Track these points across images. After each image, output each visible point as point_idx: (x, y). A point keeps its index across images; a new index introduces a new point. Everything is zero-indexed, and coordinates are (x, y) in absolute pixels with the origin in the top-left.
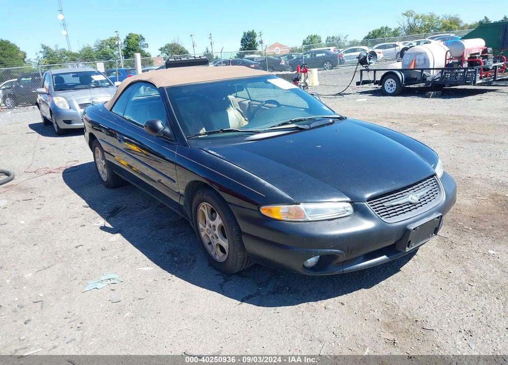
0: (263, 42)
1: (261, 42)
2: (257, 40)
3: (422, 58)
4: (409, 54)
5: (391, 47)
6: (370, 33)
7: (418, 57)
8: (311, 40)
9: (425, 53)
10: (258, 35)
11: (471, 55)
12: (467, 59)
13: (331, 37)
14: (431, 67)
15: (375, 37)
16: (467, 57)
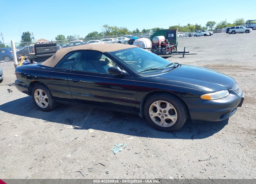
0: (34, 38)
1: (33, 38)
2: (31, 37)
3: (142, 44)
4: (136, 42)
5: (109, 41)
6: (88, 34)
7: (140, 43)
8: (60, 37)
9: (143, 42)
10: (31, 34)
11: (161, 42)
12: (160, 44)
13: (70, 36)
14: (146, 48)
15: (91, 36)
16: (160, 43)
